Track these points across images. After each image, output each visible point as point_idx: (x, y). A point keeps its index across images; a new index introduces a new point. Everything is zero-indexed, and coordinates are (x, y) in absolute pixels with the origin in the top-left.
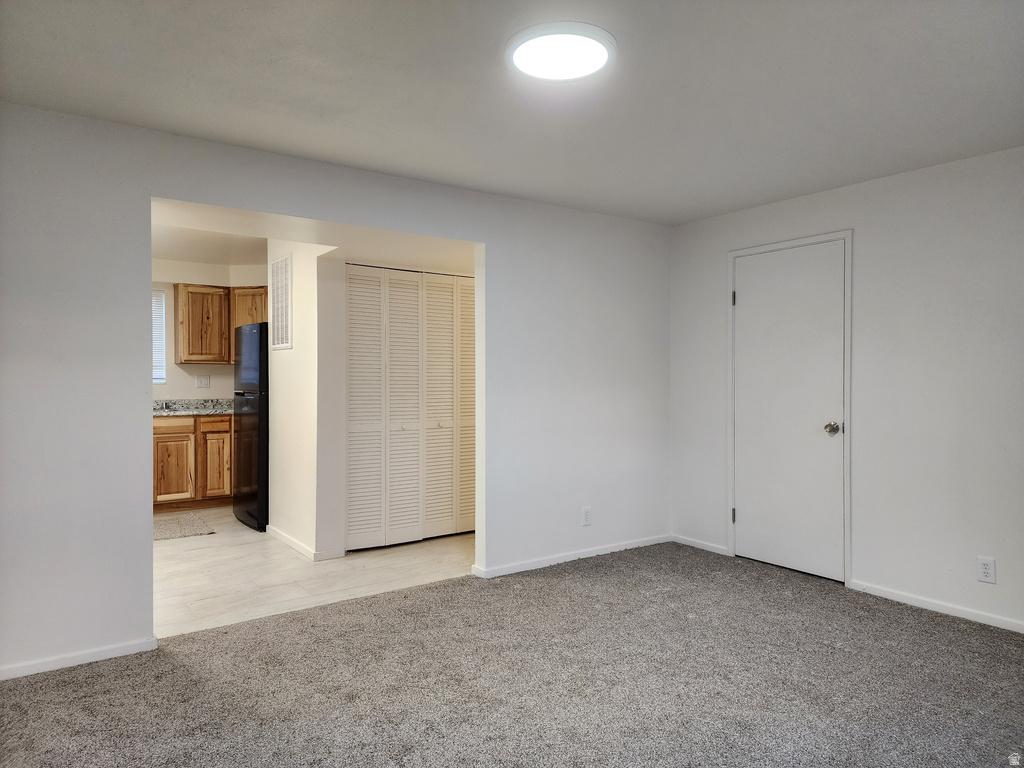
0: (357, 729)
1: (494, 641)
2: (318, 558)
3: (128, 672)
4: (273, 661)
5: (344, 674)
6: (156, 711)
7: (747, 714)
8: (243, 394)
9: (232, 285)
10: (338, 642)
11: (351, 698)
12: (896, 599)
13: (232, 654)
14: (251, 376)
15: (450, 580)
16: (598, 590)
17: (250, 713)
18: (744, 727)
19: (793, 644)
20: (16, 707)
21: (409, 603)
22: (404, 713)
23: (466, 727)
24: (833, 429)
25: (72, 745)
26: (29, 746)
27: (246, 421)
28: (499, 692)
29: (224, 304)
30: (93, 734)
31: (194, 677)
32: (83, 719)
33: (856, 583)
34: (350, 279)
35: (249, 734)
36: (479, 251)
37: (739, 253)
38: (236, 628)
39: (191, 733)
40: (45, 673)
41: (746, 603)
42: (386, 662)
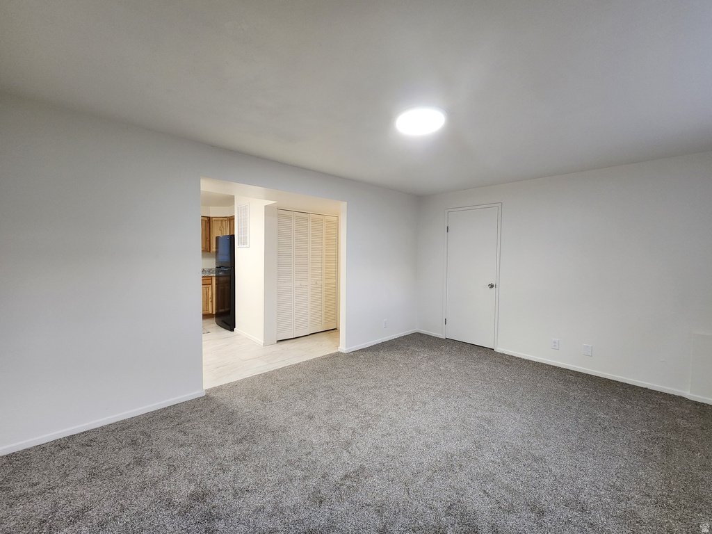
0: (320, 434)
1: (363, 385)
2: (265, 345)
3: (195, 409)
4: (264, 399)
5: (302, 405)
6: (218, 431)
7: (488, 414)
8: (220, 267)
9: (211, 216)
10: (292, 388)
11: (311, 418)
12: (517, 356)
13: (244, 397)
14: (225, 258)
15: (330, 354)
16: (397, 356)
17: (265, 429)
18: (489, 422)
19: (488, 379)
20: (143, 433)
21: (317, 367)
22: (339, 424)
23: (370, 430)
24: (492, 286)
25: (181, 452)
26: (158, 456)
27: (221, 279)
28: (377, 411)
29: (208, 225)
30: (190, 445)
31: (230, 410)
32: (182, 438)
33: (498, 349)
34: (279, 216)
35: (269, 440)
36: (344, 205)
37: (449, 210)
38: (241, 382)
39: (240, 441)
40: (152, 412)
41: (461, 361)
42: (319, 398)
